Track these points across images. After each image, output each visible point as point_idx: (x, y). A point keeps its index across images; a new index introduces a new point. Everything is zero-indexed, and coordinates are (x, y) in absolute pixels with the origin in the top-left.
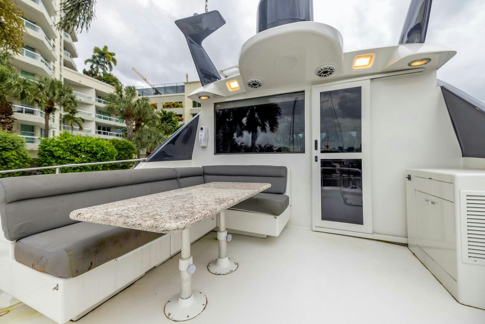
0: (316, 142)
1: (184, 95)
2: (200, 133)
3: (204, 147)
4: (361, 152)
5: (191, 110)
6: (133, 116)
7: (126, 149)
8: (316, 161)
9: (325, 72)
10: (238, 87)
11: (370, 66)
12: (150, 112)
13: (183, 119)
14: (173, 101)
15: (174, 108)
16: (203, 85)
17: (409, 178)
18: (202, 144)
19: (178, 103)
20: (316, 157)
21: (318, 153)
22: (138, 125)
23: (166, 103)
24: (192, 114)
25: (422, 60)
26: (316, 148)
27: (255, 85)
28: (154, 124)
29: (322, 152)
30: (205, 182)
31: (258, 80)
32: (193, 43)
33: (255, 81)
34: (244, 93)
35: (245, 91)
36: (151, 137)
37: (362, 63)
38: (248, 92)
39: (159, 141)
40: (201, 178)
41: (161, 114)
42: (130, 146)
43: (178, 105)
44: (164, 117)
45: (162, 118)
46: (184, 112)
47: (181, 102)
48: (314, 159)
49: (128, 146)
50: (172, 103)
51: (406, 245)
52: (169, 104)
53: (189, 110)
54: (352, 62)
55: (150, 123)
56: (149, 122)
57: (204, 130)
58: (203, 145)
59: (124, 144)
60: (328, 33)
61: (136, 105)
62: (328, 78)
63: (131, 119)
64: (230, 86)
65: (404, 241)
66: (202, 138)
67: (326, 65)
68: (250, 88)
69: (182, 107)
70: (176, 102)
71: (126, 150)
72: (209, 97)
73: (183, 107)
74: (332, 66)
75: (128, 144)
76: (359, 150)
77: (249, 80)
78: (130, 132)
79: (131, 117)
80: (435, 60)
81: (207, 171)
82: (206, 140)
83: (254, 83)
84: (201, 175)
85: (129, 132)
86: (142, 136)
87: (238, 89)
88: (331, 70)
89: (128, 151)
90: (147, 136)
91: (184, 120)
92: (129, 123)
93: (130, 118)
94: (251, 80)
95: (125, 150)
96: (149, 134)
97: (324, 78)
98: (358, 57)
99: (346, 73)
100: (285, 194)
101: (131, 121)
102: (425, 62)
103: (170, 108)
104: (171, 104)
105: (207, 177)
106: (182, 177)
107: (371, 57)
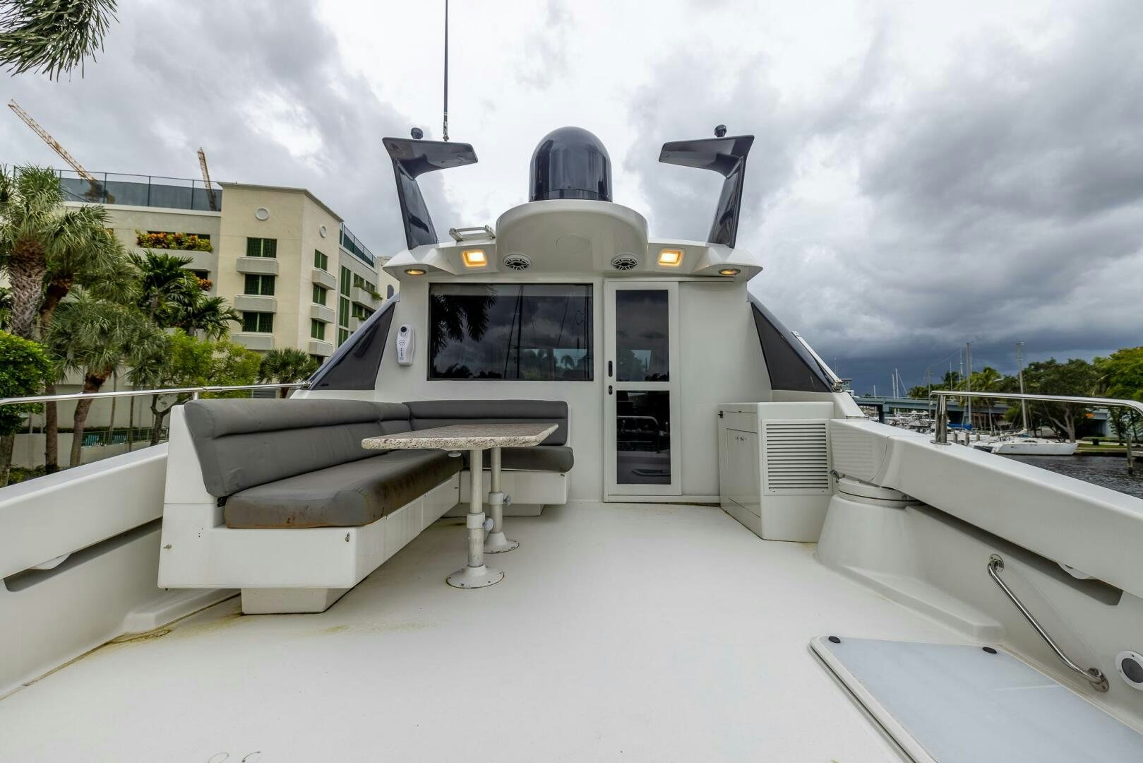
0: (610, 364)
1: (220, 217)
2: (400, 338)
3: (405, 366)
4: (668, 380)
5: (240, 261)
6: (43, 263)
7: (15, 364)
8: (611, 393)
9: (625, 264)
10: (483, 262)
11: (678, 264)
12: (109, 257)
13: (210, 284)
14: (180, 228)
15: (179, 249)
16: (410, 248)
17: (721, 415)
18: (405, 359)
19: (196, 237)
20: (610, 387)
21: (612, 381)
22: (54, 292)
23: (150, 232)
24: (242, 273)
25: (732, 270)
26: (610, 374)
27: (518, 265)
28: (117, 295)
29: (618, 380)
30: (413, 429)
31: (524, 258)
32: (403, 173)
33: (521, 260)
34: (492, 274)
35: (496, 270)
36: (111, 329)
37: (668, 258)
38: (501, 272)
39: (140, 342)
40: (406, 423)
41: (146, 266)
42: (32, 355)
43: (200, 242)
44: (156, 274)
45: (149, 277)
46: (215, 263)
47: (208, 237)
48: (607, 390)
49: (25, 355)
50: (174, 233)
51: (718, 505)
52: (161, 236)
53: (235, 261)
54: (657, 256)
55: (104, 288)
56: (103, 284)
57: (409, 333)
58: (405, 361)
59: (7, 347)
60: (632, 220)
61: (62, 230)
62: (627, 271)
63: (36, 270)
64: (467, 257)
65: (715, 499)
66: (405, 347)
67: (627, 257)
68: (509, 268)
69: (210, 251)
70: (188, 235)
71: (14, 369)
72: (425, 272)
73: (215, 251)
74: (634, 258)
75: (23, 349)
76: (665, 378)
77: (510, 257)
78: (28, 313)
79: (34, 264)
80: (744, 273)
81: (416, 411)
82: (412, 351)
83: (519, 262)
84: (406, 420)
85: (23, 312)
86: (73, 325)
87: (484, 265)
88: (633, 262)
89: (23, 369)
90: (98, 326)
91: (213, 289)
92: (25, 283)
93: (33, 268)
94: (512, 257)
95: (11, 368)
96: (104, 322)
97: (622, 271)
98: (665, 252)
99: (648, 269)
100: (565, 445)
101: (34, 277)
102: (736, 272)
103: (164, 247)
104: (170, 237)
105: (416, 421)
106: (385, 419)
107: (679, 253)
